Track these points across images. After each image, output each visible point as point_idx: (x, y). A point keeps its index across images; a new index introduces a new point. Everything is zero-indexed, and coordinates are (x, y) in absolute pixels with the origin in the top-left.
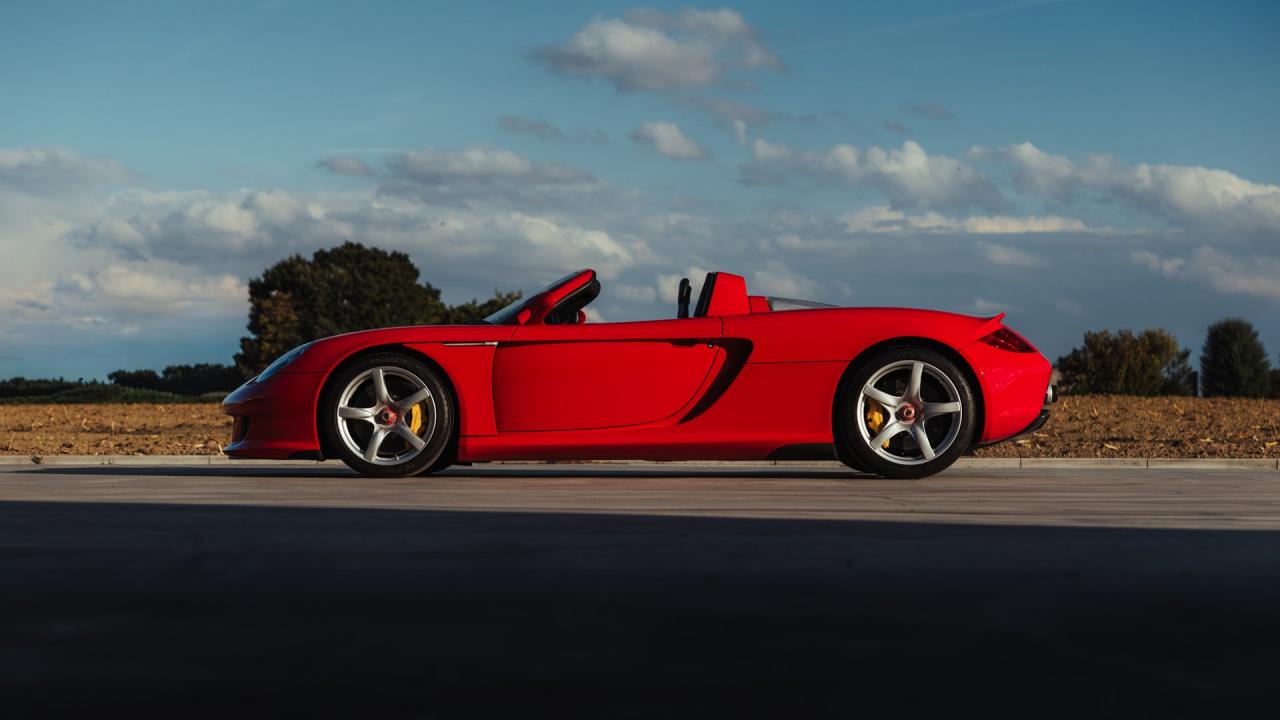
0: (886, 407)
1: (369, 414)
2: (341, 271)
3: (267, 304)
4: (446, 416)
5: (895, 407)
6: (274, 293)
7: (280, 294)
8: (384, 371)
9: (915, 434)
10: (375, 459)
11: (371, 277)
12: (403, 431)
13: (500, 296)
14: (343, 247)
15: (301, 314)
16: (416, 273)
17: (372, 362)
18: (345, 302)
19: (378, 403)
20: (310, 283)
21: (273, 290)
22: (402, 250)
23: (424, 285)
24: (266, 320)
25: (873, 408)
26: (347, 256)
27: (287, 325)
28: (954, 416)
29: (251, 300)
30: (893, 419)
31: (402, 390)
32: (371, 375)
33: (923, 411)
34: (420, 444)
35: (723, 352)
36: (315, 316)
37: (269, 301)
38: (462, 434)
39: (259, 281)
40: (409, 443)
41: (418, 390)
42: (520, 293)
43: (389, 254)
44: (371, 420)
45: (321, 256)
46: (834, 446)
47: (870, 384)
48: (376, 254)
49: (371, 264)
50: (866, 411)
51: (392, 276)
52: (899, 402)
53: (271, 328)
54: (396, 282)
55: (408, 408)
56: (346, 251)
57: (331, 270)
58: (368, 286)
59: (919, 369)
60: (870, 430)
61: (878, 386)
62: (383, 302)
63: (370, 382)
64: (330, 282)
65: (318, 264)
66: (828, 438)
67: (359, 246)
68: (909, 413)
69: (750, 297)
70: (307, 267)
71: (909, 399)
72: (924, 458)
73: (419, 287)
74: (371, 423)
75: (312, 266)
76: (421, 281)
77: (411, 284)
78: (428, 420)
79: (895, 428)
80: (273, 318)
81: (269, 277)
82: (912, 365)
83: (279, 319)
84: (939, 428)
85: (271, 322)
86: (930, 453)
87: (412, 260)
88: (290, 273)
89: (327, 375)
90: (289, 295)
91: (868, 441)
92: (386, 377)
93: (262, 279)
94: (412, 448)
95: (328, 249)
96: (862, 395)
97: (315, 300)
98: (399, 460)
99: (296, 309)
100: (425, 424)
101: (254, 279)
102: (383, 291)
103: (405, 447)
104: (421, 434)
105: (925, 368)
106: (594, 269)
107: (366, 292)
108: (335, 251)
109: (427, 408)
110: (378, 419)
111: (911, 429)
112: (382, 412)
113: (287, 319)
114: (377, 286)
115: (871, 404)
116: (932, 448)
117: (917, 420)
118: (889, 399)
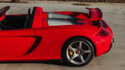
9: (80, 57)
30: (75, 54)
33: (82, 52)
35: (35, 39)
50: (69, 52)
52: (76, 50)
59: (81, 43)
60: (70, 56)
61: (71, 47)
66: (59, 58)
68: (79, 52)
79: (76, 55)
84: (85, 56)
86: (83, 61)
91: (69, 59)
96: (68, 49)
115: (70, 50)
116: (84, 60)
117: (80, 54)
118: (74, 50)
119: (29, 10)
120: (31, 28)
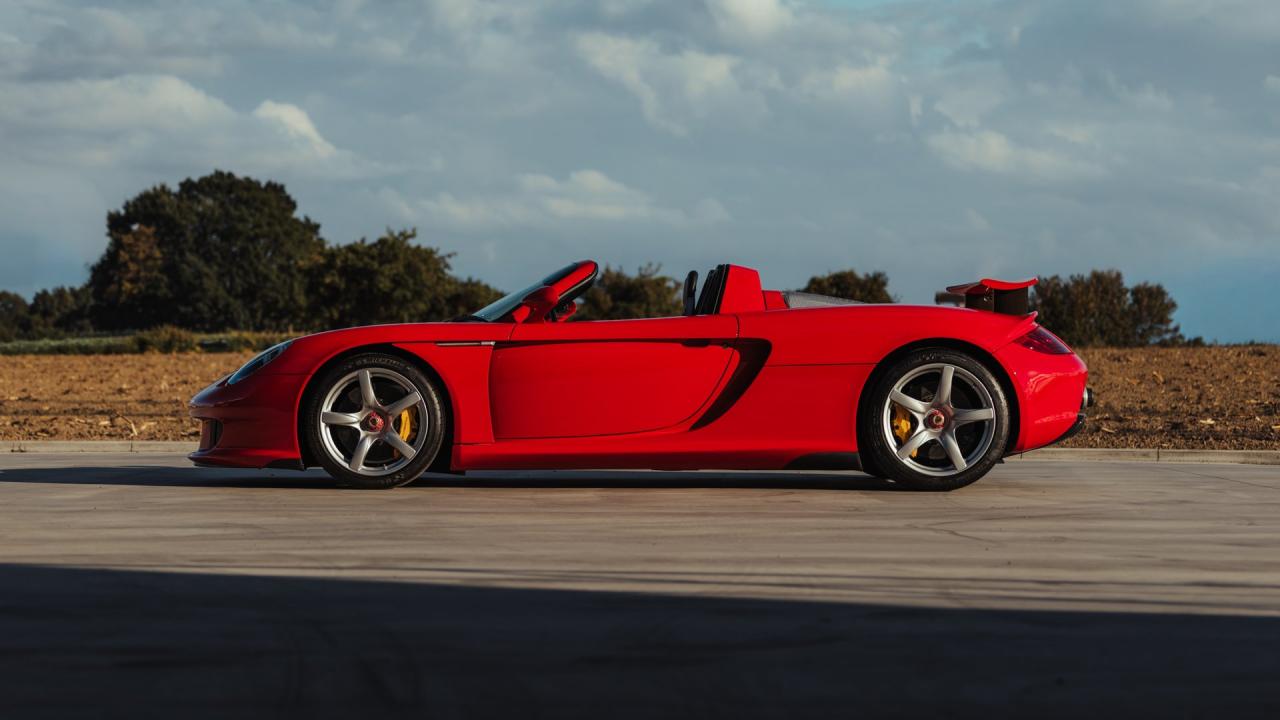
0: (915, 413)
1: (354, 419)
2: (209, 202)
3: (127, 239)
4: (439, 422)
5: (924, 413)
6: (135, 227)
7: (144, 228)
8: (372, 373)
9: (946, 443)
10: (361, 469)
11: (243, 208)
12: (391, 438)
13: (391, 234)
14: (212, 177)
15: (165, 250)
16: (292, 205)
17: (359, 363)
18: (214, 237)
19: (364, 408)
20: (177, 216)
21: (133, 222)
22: (278, 180)
23: (302, 219)
24: (127, 257)
25: (900, 415)
26: (218, 187)
27: (150, 263)
28: (987, 423)
29: (110, 235)
30: (921, 427)
31: (390, 393)
32: (357, 377)
33: (953, 418)
34: (410, 452)
35: (737, 355)
36: (182, 254)
37: (130, 236)
38: (455, 442)
39: (118, 214)
40: (398, 451)
41: (407, 393)
42: (414, 230)
43: (263, 184)
44: (357, 426)
45: (187, 186)
46: (858, 455)
47: (897, 388)
48: (249, 185)
49: (245, 195)
50: (893, 417)
51: (266, 210)
52: (928, 409)
53: (133, 267)
54: (271, 215)
55: (396, 412)
56: (216, 181)
57: (199, 202)
58: (242, 220)
59: (949, 373)
60: (897, 438)
61: (905, 390)
62: (257, 237)
63: (356, 385)
64: (198, 214)
65: (185, 196)
66: (850, 447)
67: (230, 175)
68: (939, 420)
69: (763, 292)
70: (172, 197)
71: (939, 406)
72: (955, 468)
73: (296, 221)
74: (356, 429)
75: (178, 196)
76: (299, 214)
77: (287, 218)
78: (419, 426)
79: (924, 436)
80: (133, 255)
81: (131, 209)
82: (942, 369)
83: (141, 256)
84: (971, 436)
85: (133, 260)
86: (961, 463)
87: (289, 190)
88: (154, 204)
89: (310, 377)
90: (150, 231)
91: (895, 451)
92: (373, 380)
93: (122, 212)
94: (402, 456)
95: (195, 178)
96: (888, 401)
97: (182, 234)
98: (387, 470)
99: (159, 245)
100: (415, 430)
101: (113, 210)
102: (257, 226)
103: (393, 456)
104: (411, 441)
105: (955, 372)
106: (595, 261)
107: (240, 226)
108: (203, 180)
109: (418, 413)
110: (364, 425)
111: (940, 438)
112: (368, 418)
113: (149, 257)
114: (251, 219)
115: (898, 411)
116: (964, 457)
117: (947, 428)
118: (918, 405)
119: (693, 276)
120: (717, 311)
